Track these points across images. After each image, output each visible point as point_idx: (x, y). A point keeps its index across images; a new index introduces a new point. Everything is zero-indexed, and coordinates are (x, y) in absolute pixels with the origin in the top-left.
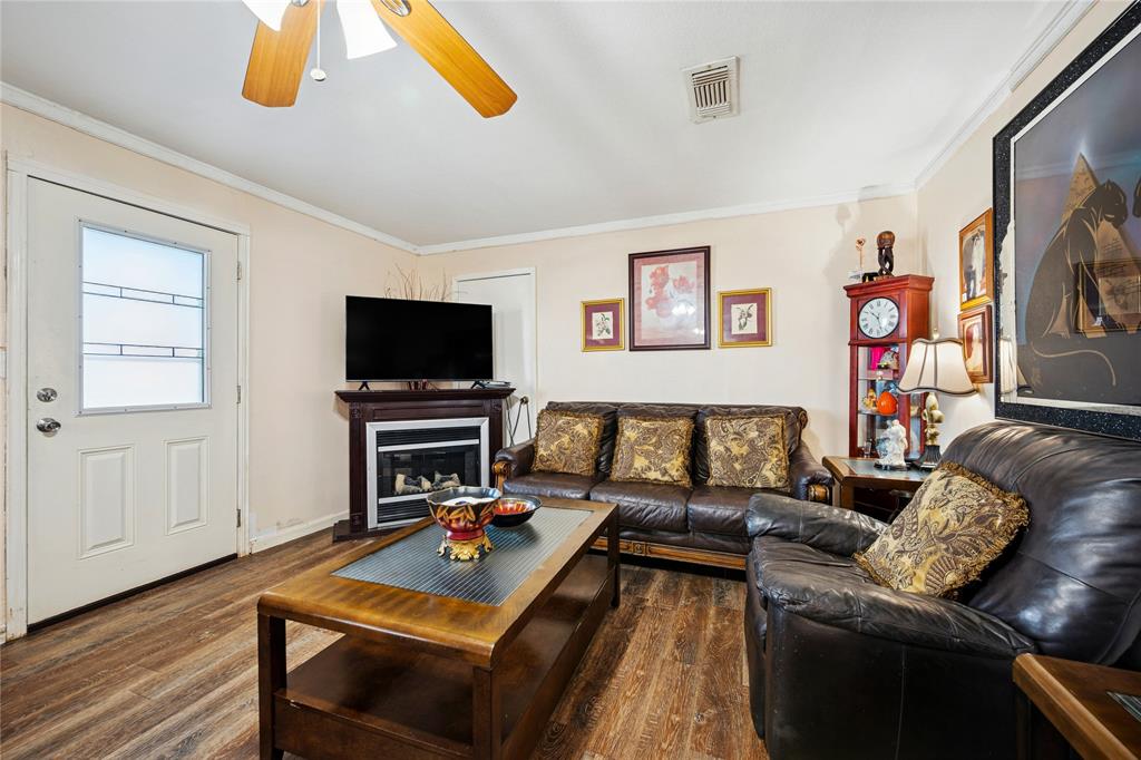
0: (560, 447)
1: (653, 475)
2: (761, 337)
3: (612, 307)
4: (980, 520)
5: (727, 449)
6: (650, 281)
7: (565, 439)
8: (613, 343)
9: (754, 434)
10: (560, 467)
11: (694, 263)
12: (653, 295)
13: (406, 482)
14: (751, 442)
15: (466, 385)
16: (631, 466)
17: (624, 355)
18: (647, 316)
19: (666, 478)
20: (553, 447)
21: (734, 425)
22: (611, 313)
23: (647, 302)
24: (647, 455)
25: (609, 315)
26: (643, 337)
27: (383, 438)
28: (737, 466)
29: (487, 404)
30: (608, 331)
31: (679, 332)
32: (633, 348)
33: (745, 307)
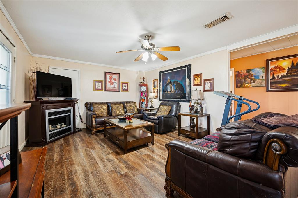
0: (101, 111)
1: (120, 114)
2: (127, 90)
3: (101, 82)
4: (168, 109)
5: (130, 108)
6: (109, 78)
7: (102, 109)
8: (101, 89)
9: (133, 105)
10: (102, 115)
11: (117, 76)
12: (109, 81)
13: (52, 127)
14: (133, 107)
15: (62, 99)
16: (116, 113)
17: (103, 92)
18: (108, 85)
19: (122, 114)
20: (100, 111)
21: (130, 104)
22: (101, 83)
23: (108, 82)
24: (119, 110)
25: (100, 83)
26: (108, 89)
27: (50, 114)
28: (132, 111)
29: (71, 104)
30: (100, 87)
31: (114, 88)
32: (105, 91)
33: (125, 85)
